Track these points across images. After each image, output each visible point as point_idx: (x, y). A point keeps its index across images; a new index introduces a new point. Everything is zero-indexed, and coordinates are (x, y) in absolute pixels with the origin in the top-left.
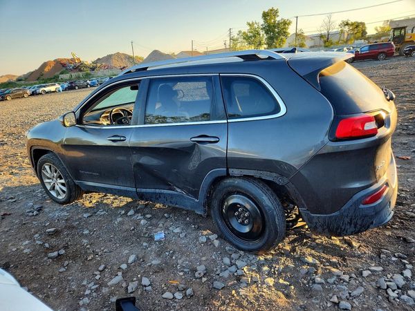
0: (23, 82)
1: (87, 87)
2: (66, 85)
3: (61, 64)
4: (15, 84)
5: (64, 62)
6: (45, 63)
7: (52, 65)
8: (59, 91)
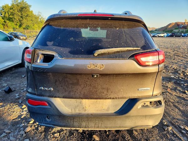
0: (157, 31)
1: (180, 36)
2: (170, 34)
3: (177, 24)
4: (154, 31)
5: (180, 24)
6: (170, 23)
7: (173, 25)
8: (165, 37)
